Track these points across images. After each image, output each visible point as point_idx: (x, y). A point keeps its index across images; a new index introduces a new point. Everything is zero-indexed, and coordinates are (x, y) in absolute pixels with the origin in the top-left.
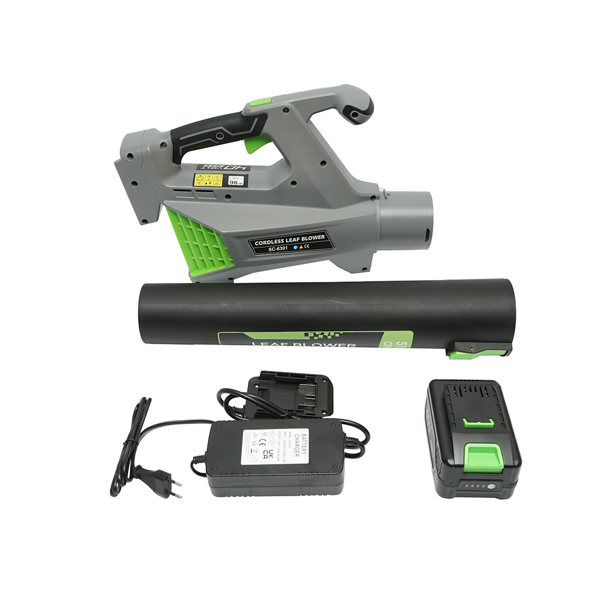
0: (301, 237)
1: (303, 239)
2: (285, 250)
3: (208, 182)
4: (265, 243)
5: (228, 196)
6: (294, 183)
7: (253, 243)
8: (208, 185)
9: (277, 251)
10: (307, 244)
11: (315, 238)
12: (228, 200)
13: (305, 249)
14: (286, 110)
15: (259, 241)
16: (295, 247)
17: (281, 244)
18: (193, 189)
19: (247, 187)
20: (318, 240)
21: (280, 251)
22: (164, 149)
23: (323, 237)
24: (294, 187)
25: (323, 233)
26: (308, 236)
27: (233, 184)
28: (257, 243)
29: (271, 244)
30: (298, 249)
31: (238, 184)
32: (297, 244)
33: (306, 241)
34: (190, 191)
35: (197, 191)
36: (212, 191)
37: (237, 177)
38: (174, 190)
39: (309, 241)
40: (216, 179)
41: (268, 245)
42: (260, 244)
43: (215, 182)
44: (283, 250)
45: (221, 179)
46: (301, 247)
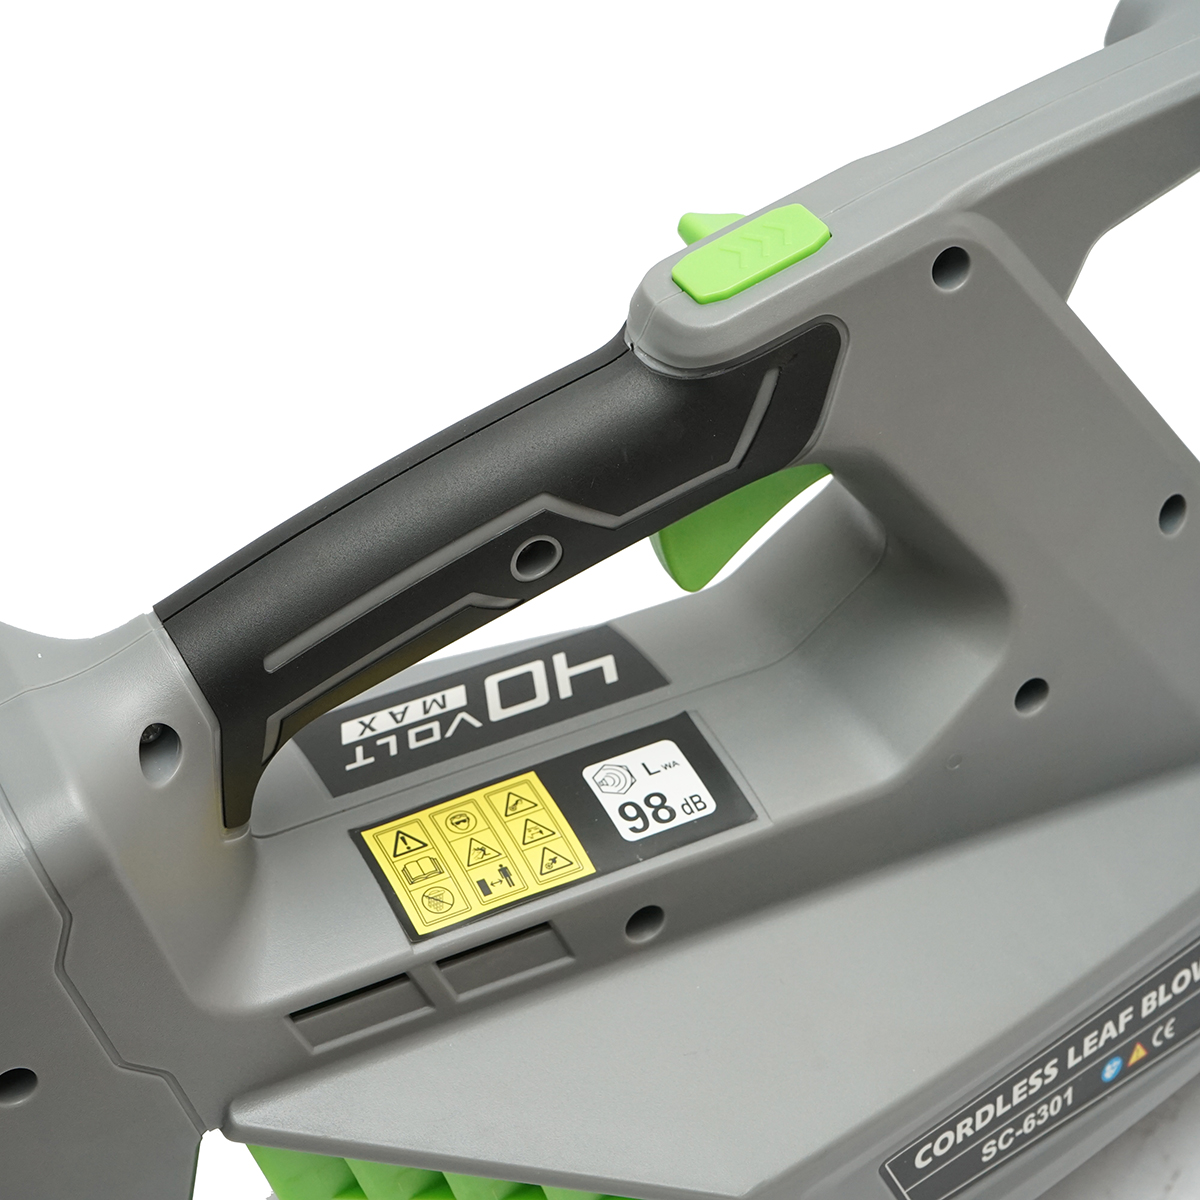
0: (1135, 1001)
1: (1148, 1005)
2: (1067, 1110)
3: (490, 873)
4: (964, 1129)
5: (647, 916)
6: (1033, 690)
7: (904, 1163)
8: (502, 894)
9: (1025, 1137)
10: (1163, 1023)
12: (648, 936)
13: (1157, 1052)
15: (936, 1137)
17: (1045, 1088)
18: (423, 963)
19: (746, 814)
21: (1038, 1129)
22: (168, 772)
24: (1036, 710)
27: (655, 828)
28: (928, 1155)
29: (994, 1121)
30: (1124, 1072)
31: (681, 819)
32: (1119, 1048)
33: (1159, 1010)
34: (403, 977)
35: (442, 963)
36: (544, 926)
37: (632, 759)
38: (295, 1016)
39: (1176, 998)
40: (516, 825)
41: (978, 1135)
42: (938, 1152)
43: (534, 854)
44: (1051, 1120)
45: (549, 813)
46: (1139, 1053)
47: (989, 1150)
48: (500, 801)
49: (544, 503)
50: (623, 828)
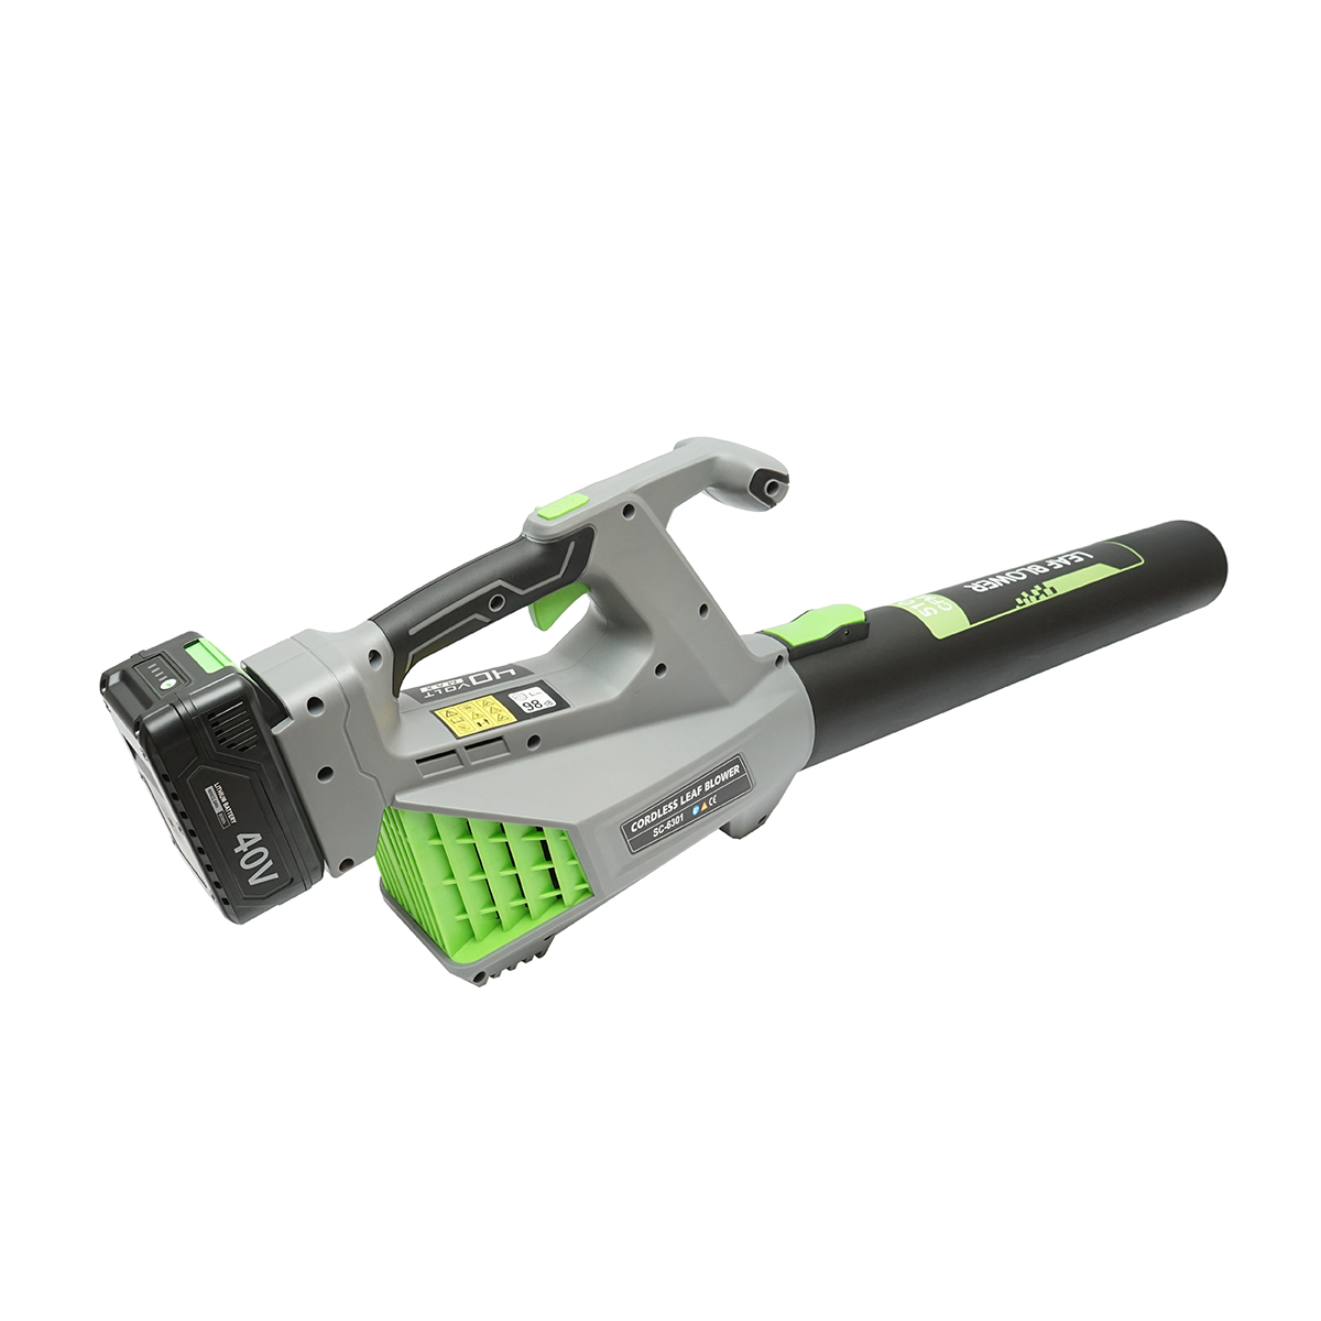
0: (702, 783)
1: (708, 785)
2: (681, 823)
3: (481, 721)
4: (647, 820)
5: (534, 740)
6: (660, 669)
7: (628, 828)
8: (485, 726)
9: (666, 831)
10: (712, 796)
11: (724, 776)
12: (536, 748)
13: (712, 808)
14: (628, 510)
15: (637, 820)
16: (695, 811)
17: (674, 811)
18: (459, 746)
19: (568, 705)
20: (730, 779)
21: (672, 828)
22: (379, 666)
23: (736, 769)
24: (663, 675)
25: (737, 762)
26: (712, 776)
27: (536, 709)
28: (636, 826)
29: (658, 820)
30: (700, 813)
31: (544, 707)
32: (698, 801)
33: (711, 790)
34: (453, 752)
35: (467, 748)
36: (500, 738)
37: (525, 692)
38: (418, 761)
39: (717, 787)
40: (488, 709)
41: (653, 823)
42: (640, 827)
43: (496, 716)
44: (677, 826)
45: (498, 705)
46: (705, 807)
47: (657, 832)
48: (481, 703)
49: (500, 583)
50: (526, 710)
